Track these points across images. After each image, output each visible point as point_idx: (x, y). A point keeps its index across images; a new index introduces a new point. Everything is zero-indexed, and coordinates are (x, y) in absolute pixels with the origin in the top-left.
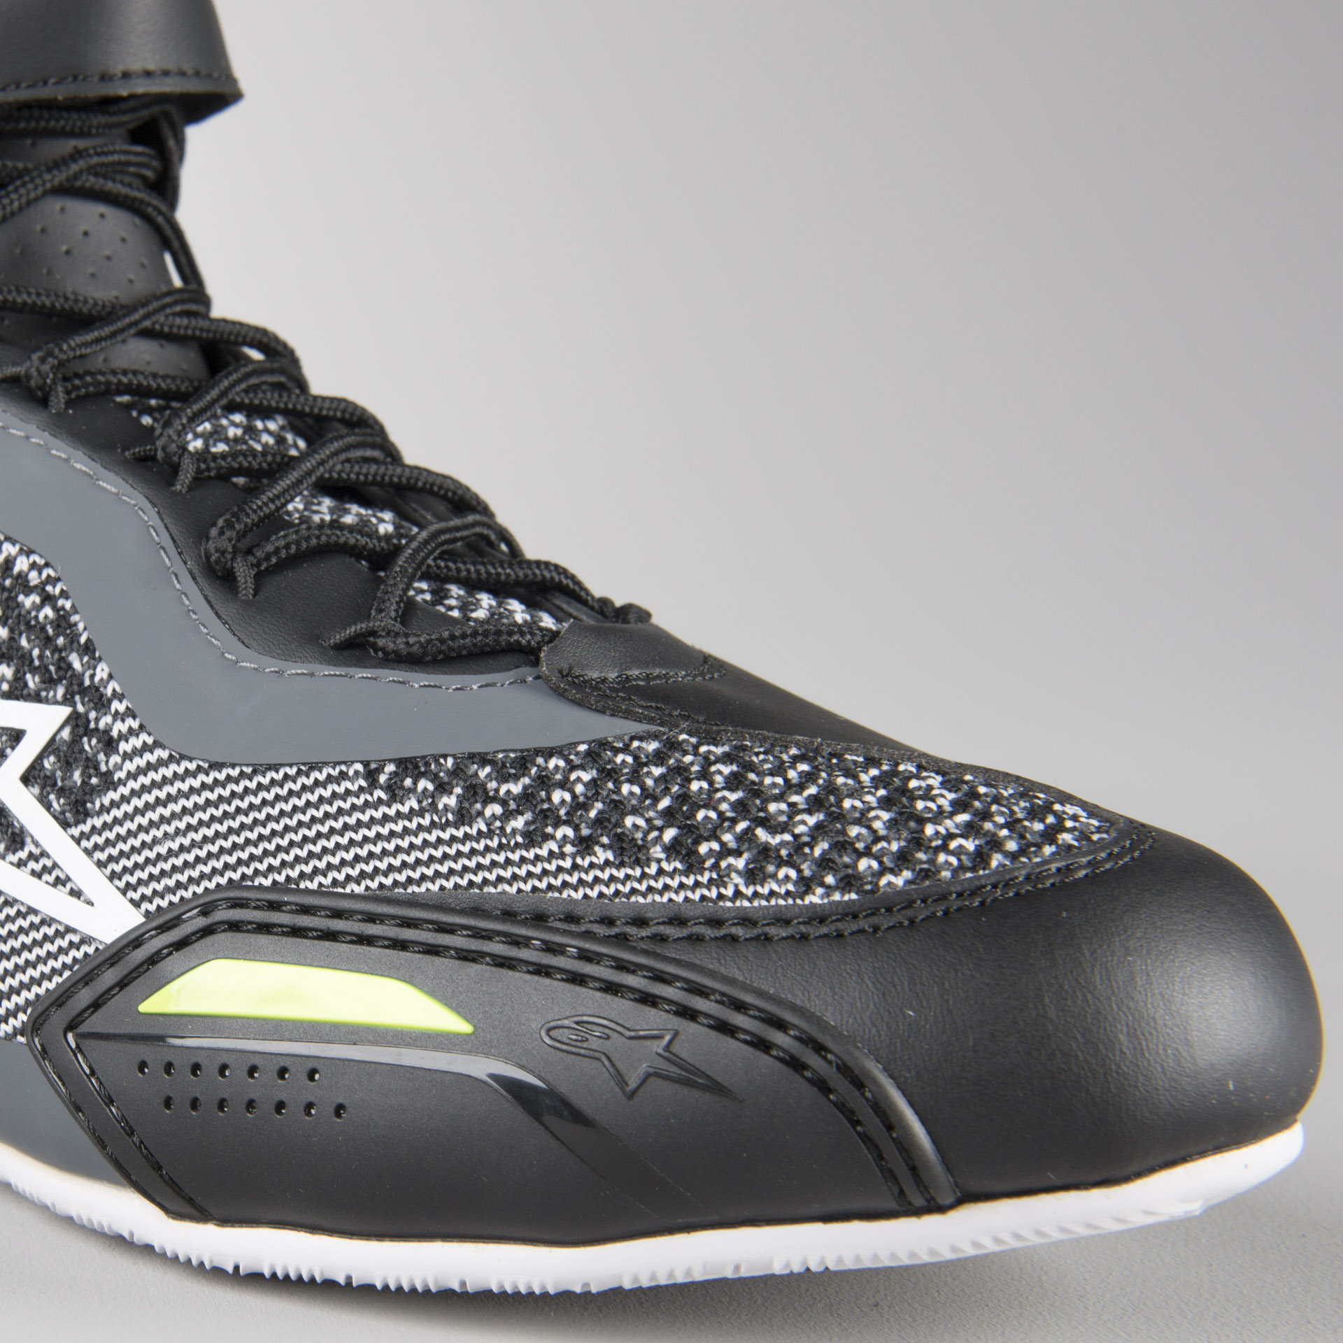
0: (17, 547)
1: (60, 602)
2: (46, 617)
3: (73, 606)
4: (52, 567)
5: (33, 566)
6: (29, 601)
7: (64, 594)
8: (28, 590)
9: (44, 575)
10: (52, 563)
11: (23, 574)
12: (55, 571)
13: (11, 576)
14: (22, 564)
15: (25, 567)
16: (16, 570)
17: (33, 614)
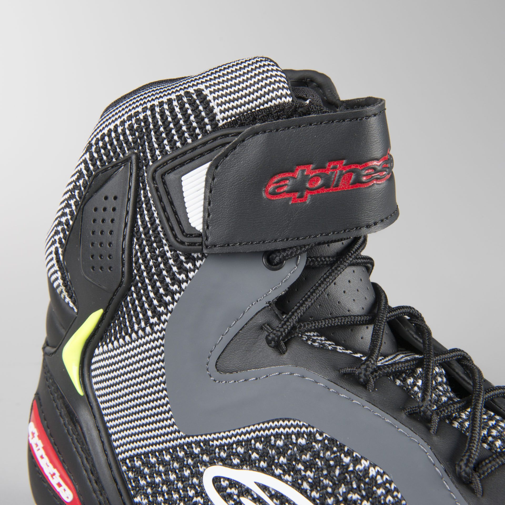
0: (368, 462)
1: (395, 493)
2: (389, 501)
3: (402, 496)
4: (387, 475)
5: (378, 473)
6: (380, 491)
7: (396, 489)
8: (378, 486)
9: (384, 479)
10: (387, 473)
11: (374, 477)
12: (389, 477)
13: (369, 477)
14: (372, 472)
15: (374, 474)
16: (370, 475)
17: (382, 497)
